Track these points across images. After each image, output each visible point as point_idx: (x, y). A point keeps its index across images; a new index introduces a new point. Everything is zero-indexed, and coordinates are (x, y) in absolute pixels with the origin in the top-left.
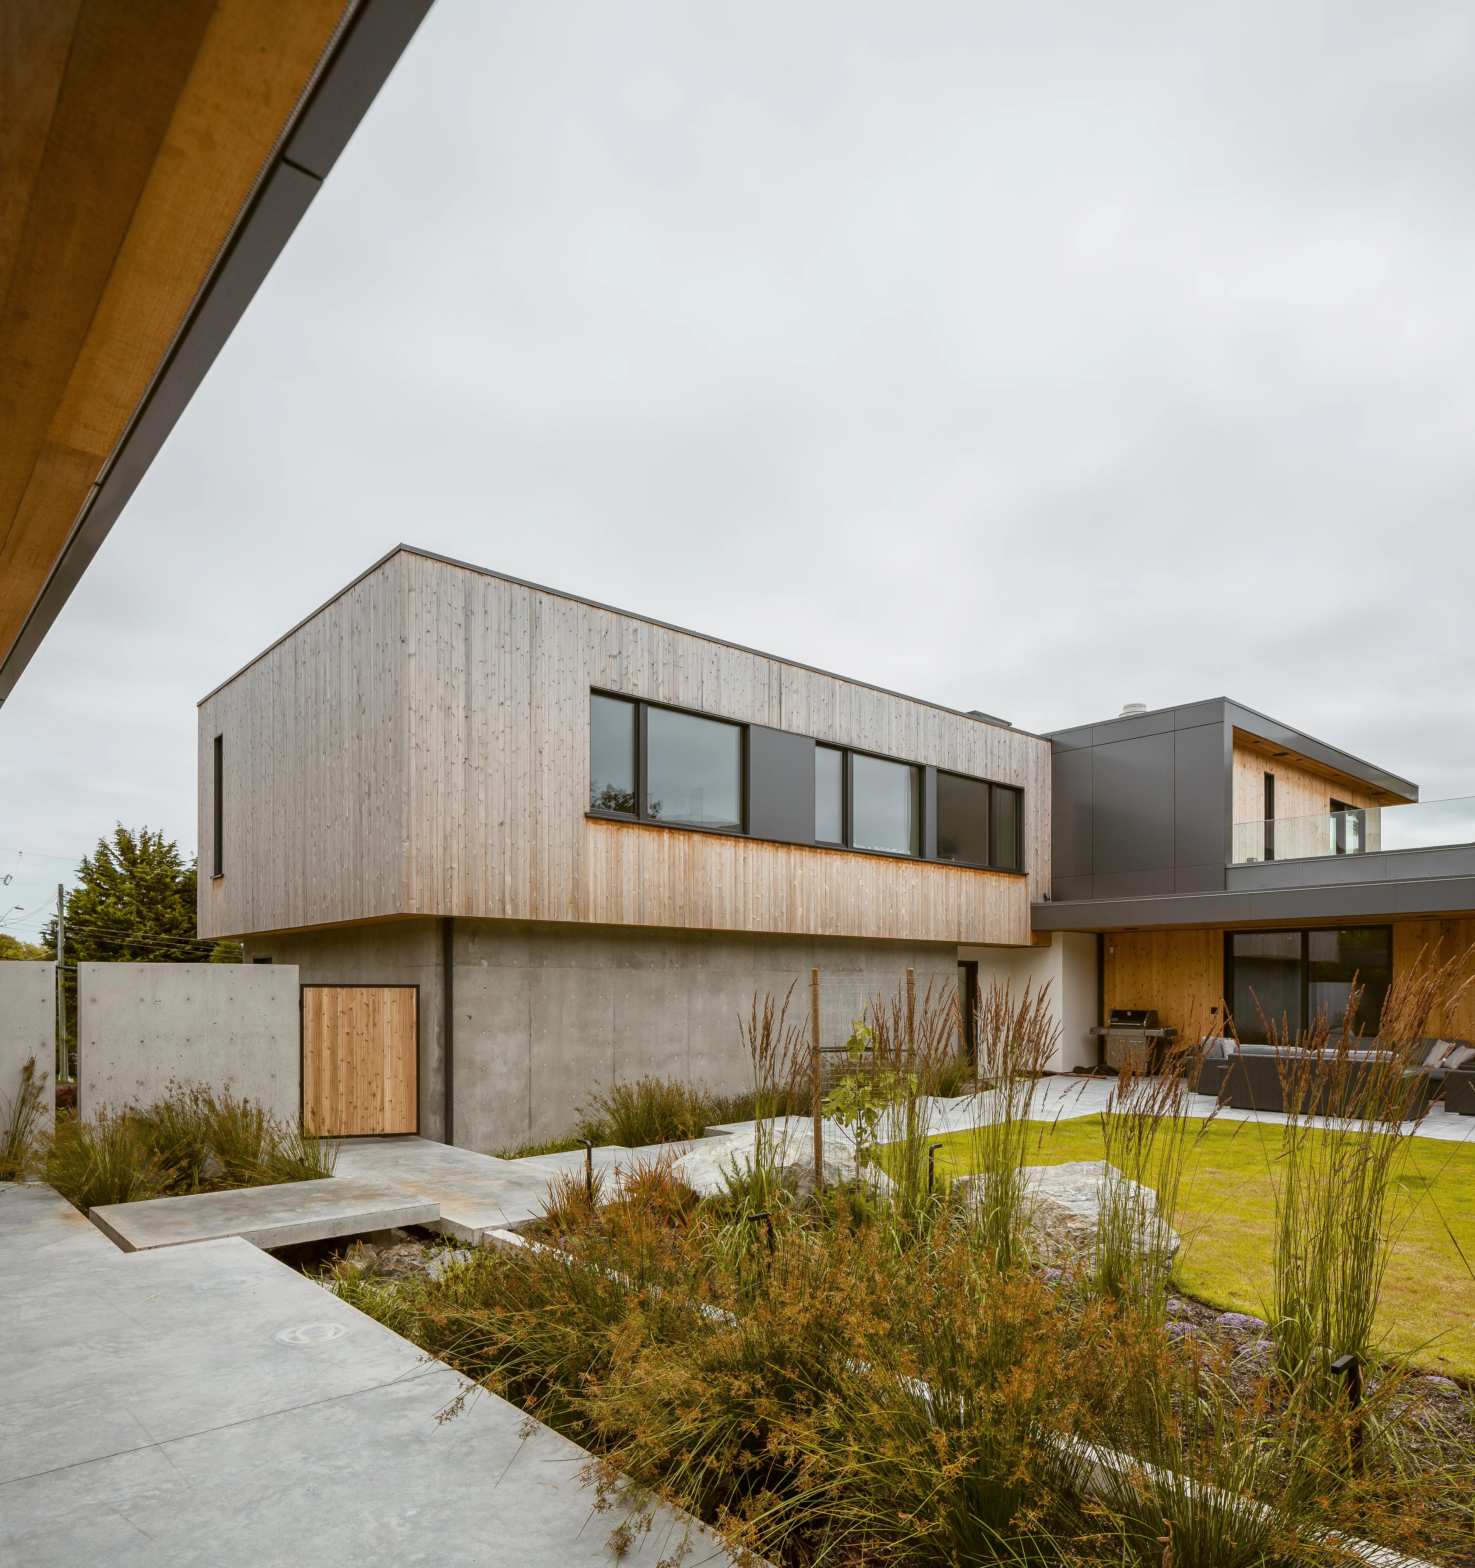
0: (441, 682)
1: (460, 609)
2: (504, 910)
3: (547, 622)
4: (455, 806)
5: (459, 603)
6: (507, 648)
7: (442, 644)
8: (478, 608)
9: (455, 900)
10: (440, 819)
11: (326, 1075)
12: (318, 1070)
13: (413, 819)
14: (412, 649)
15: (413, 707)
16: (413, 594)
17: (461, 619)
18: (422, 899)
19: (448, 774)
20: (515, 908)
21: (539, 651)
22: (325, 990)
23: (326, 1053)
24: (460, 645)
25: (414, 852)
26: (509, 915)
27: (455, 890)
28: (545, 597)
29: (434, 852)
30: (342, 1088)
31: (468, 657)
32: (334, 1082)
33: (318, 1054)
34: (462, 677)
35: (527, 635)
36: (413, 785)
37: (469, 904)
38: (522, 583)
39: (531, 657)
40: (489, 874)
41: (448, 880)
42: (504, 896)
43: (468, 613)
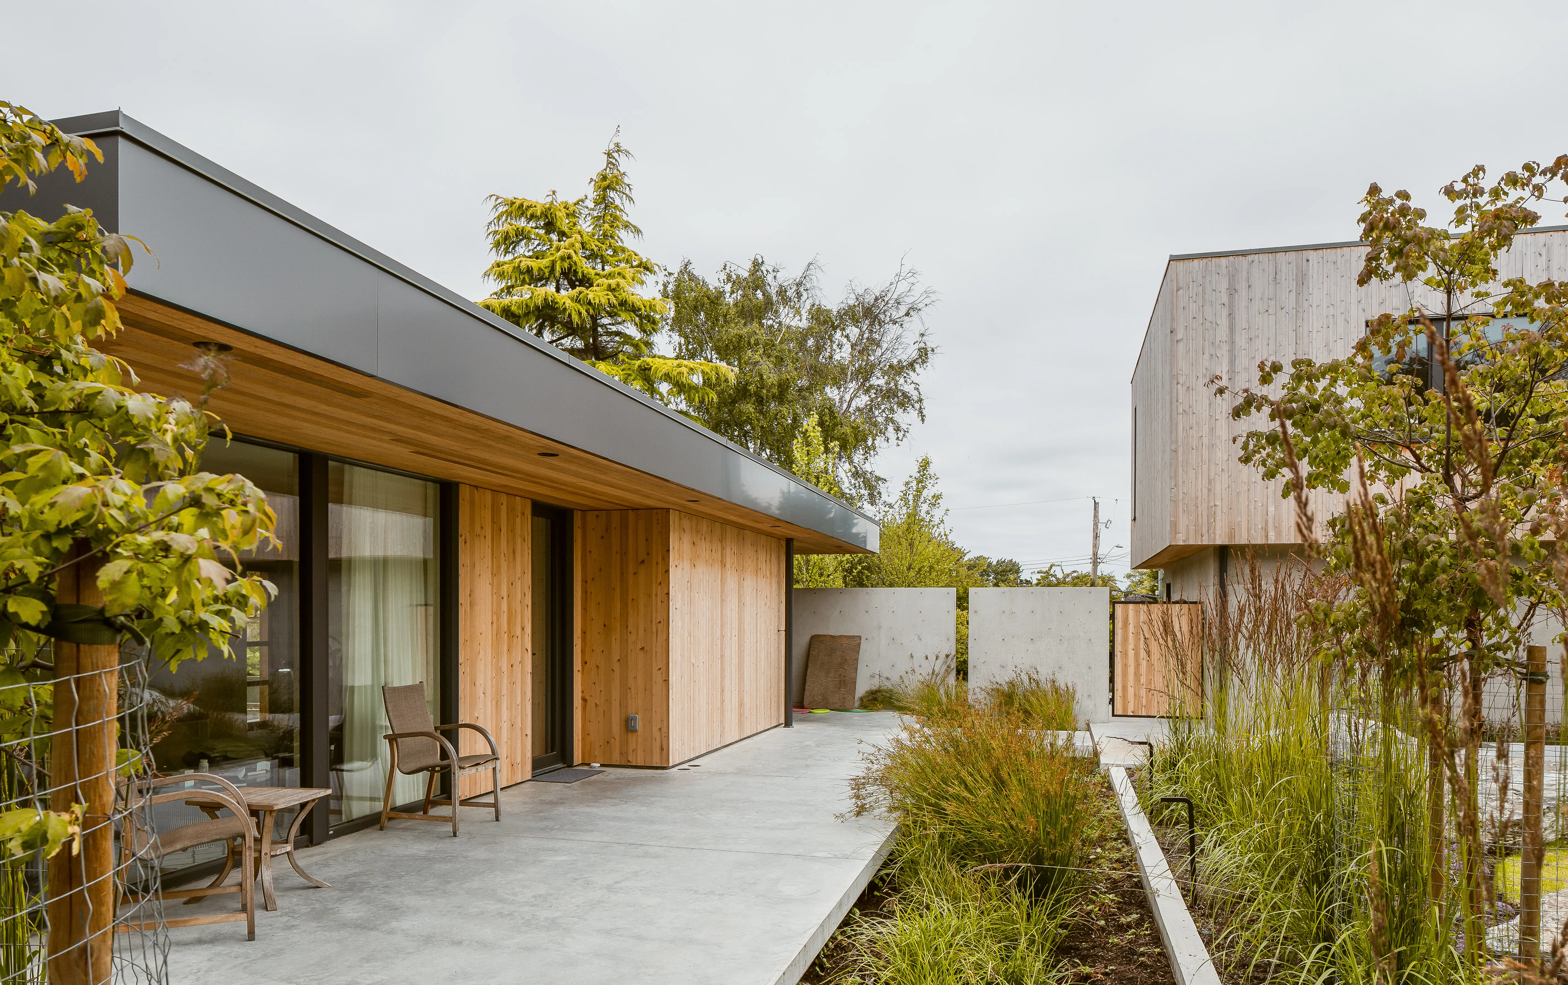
0: (1207, 356)
1: (1224, 291)
2: (1267, 536)
3: (1315, 276)
4: (1219, 454)
5: (1224, 285)
6: (1270, 312)
7: (1208, 325)
8: (1242, 286)
9: (1218, 532)
10: (1205, 467)
11: (1131, 670)
12: (1125, 666)
13: (1180, 469)
14: (1179, 336)
15: (1181, 381)
16: (1181, 292)
17: (1225, 298)
18: (1188, 533)
19: (1212, 430)
20: (1279, 533)
21: (1306, 304)
22: (1131, 606)
23: (1131, 653)
24: (1224, 322)
25: (1181, 496)
26: (1272, 540)
27: (1219, 524)
28: (1312, 255)
29: (1199, 494)
30: (1143, 680)
31: (1232, 329)
32: (1137, 674)
33: (1125, 654)
34: (1225, 347)
35: (1293, 294)
36: (1180, 443)
37: (1232, 535)
38: (1286, 250)
39: (1297, 311)
40: (1252, 507)
41: (1212, 515)
42: (1267, 524)
43: (1232, 291)
